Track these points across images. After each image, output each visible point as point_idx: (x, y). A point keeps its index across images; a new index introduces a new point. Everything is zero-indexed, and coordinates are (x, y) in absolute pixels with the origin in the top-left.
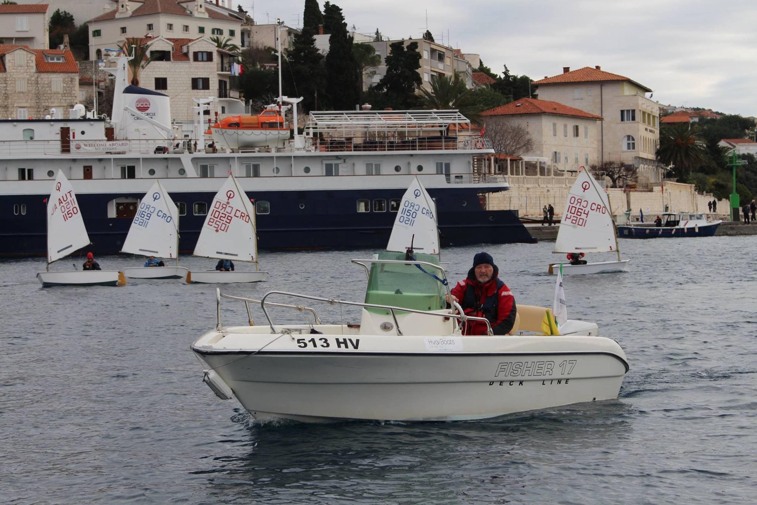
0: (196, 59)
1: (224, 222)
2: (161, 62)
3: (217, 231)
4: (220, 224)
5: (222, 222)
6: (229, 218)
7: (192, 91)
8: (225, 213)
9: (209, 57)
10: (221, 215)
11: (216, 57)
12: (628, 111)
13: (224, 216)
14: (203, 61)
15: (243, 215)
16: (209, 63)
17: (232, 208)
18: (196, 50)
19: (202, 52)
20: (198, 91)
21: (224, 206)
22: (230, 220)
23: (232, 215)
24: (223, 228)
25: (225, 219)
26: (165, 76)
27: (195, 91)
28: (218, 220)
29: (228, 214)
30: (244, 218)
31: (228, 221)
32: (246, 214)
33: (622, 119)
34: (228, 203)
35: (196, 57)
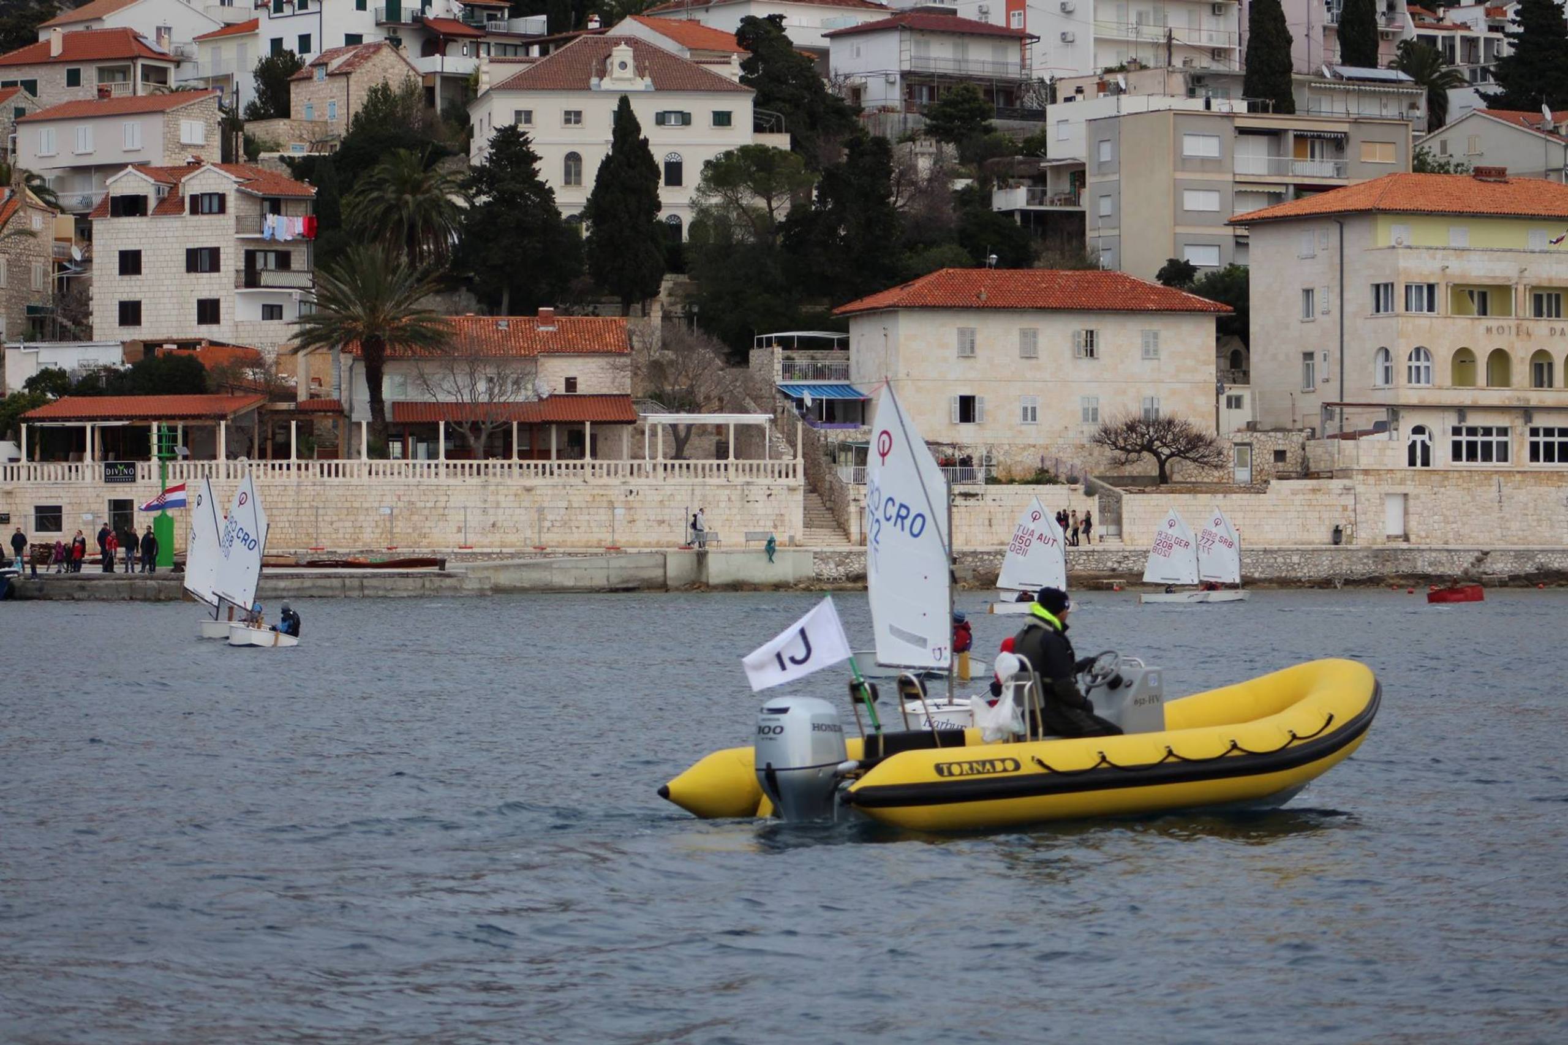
0: (194, 211)
2: (131, 219)
7: (186, 275)
9: (220, 203)
11: (231, 202)
12: (1386, 286)
14: (210, 212)
16: (221, 216)
18: (197, 191)
19: (210, 195)
20: (199, 275)
26: (137, 248)
27: (193, 275)
33: (1378, 310)
35: (197, 205)
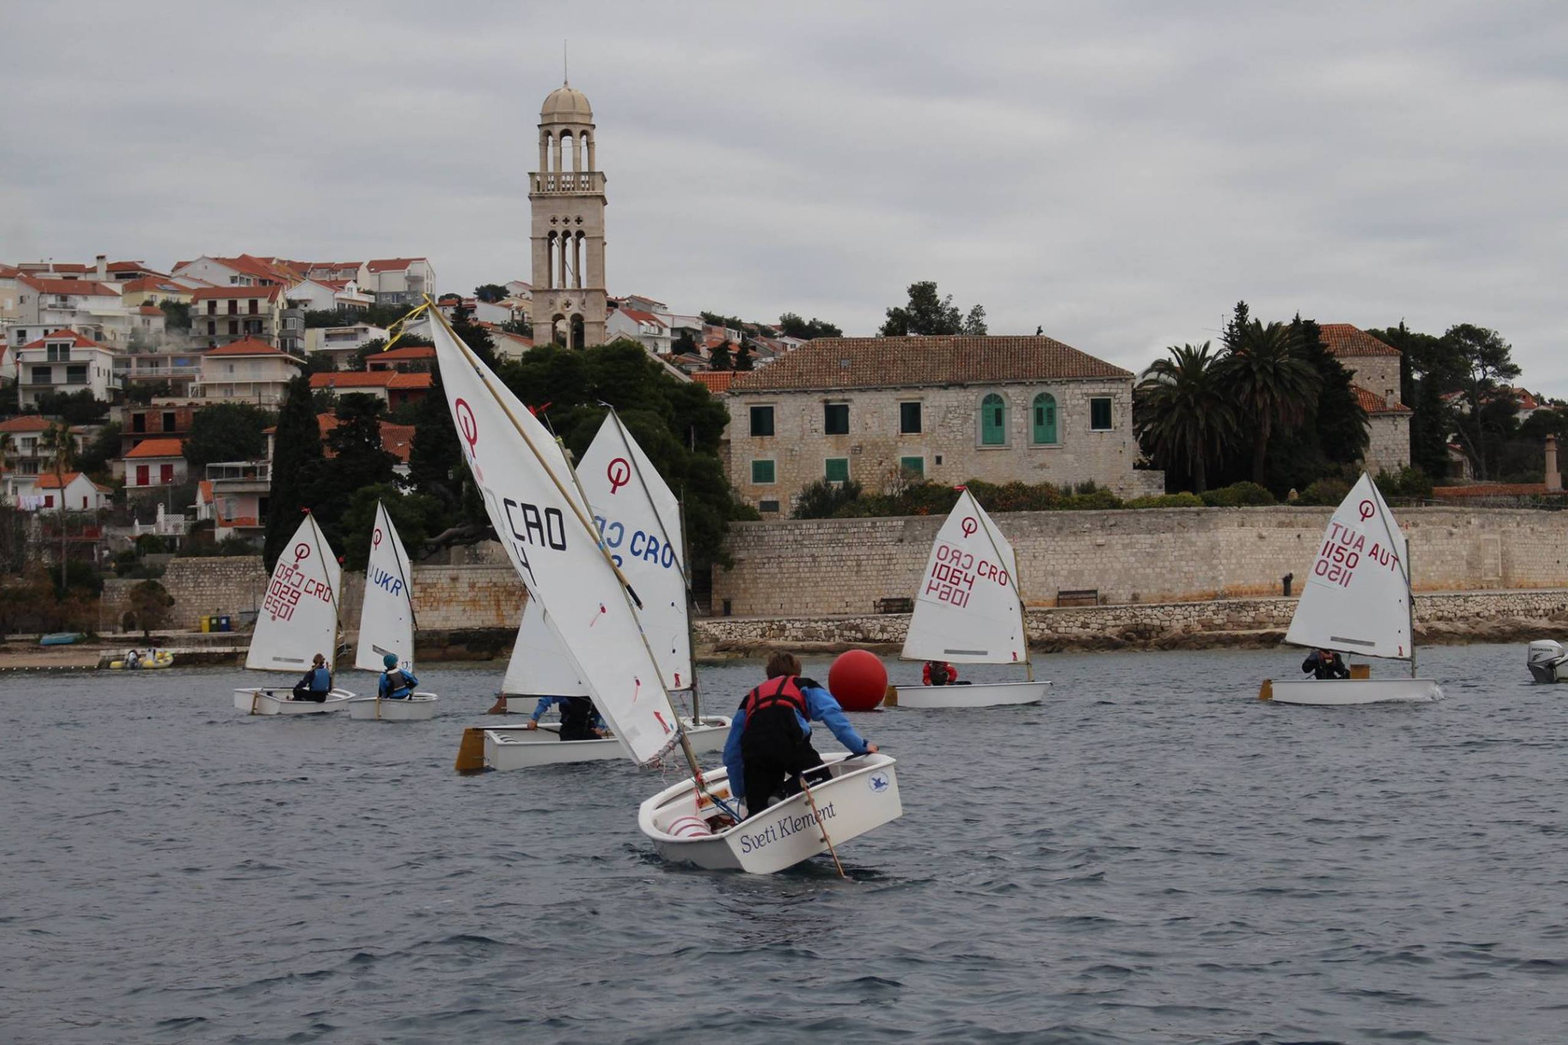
1: (286, 602)
3: (274, 618)
4: (279, 606)
5: (282, 601)
6: (295, 595)
8: (289, 585)
10: (282, 588)
13: (286, 590)
15: (321, 588)
17: (303, 577)
21: (289, 572)
22: (297, 599)
23: (301, 589)
24: (282, 614)
25: (287, 597)
28: (277, 598)
29: (293, 588)
30: (322, 594)
31: (293, 600)
32: (326, 585)
34: (296, 567)
